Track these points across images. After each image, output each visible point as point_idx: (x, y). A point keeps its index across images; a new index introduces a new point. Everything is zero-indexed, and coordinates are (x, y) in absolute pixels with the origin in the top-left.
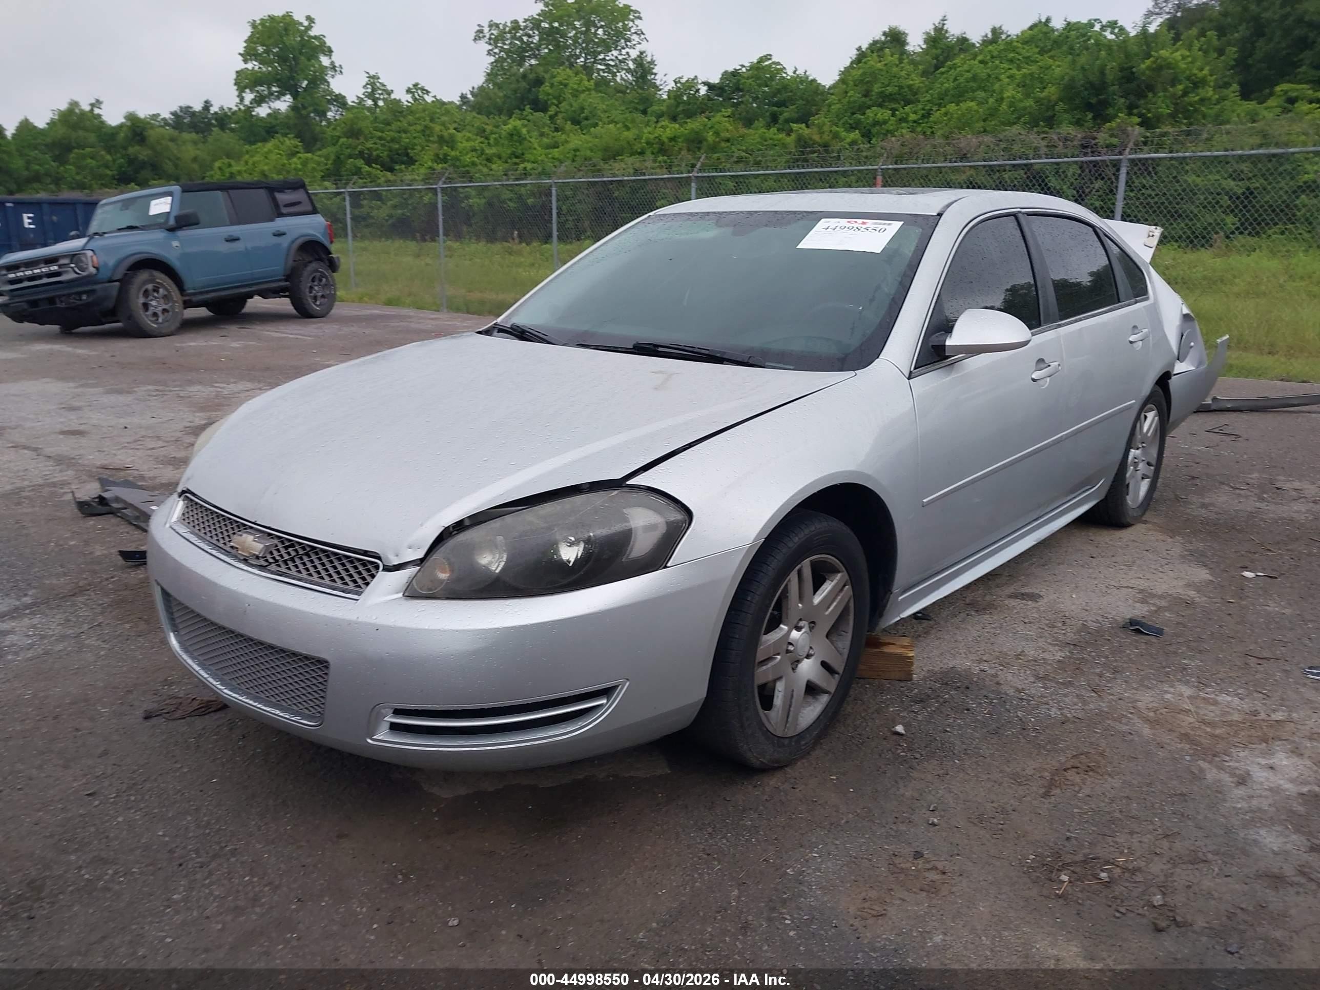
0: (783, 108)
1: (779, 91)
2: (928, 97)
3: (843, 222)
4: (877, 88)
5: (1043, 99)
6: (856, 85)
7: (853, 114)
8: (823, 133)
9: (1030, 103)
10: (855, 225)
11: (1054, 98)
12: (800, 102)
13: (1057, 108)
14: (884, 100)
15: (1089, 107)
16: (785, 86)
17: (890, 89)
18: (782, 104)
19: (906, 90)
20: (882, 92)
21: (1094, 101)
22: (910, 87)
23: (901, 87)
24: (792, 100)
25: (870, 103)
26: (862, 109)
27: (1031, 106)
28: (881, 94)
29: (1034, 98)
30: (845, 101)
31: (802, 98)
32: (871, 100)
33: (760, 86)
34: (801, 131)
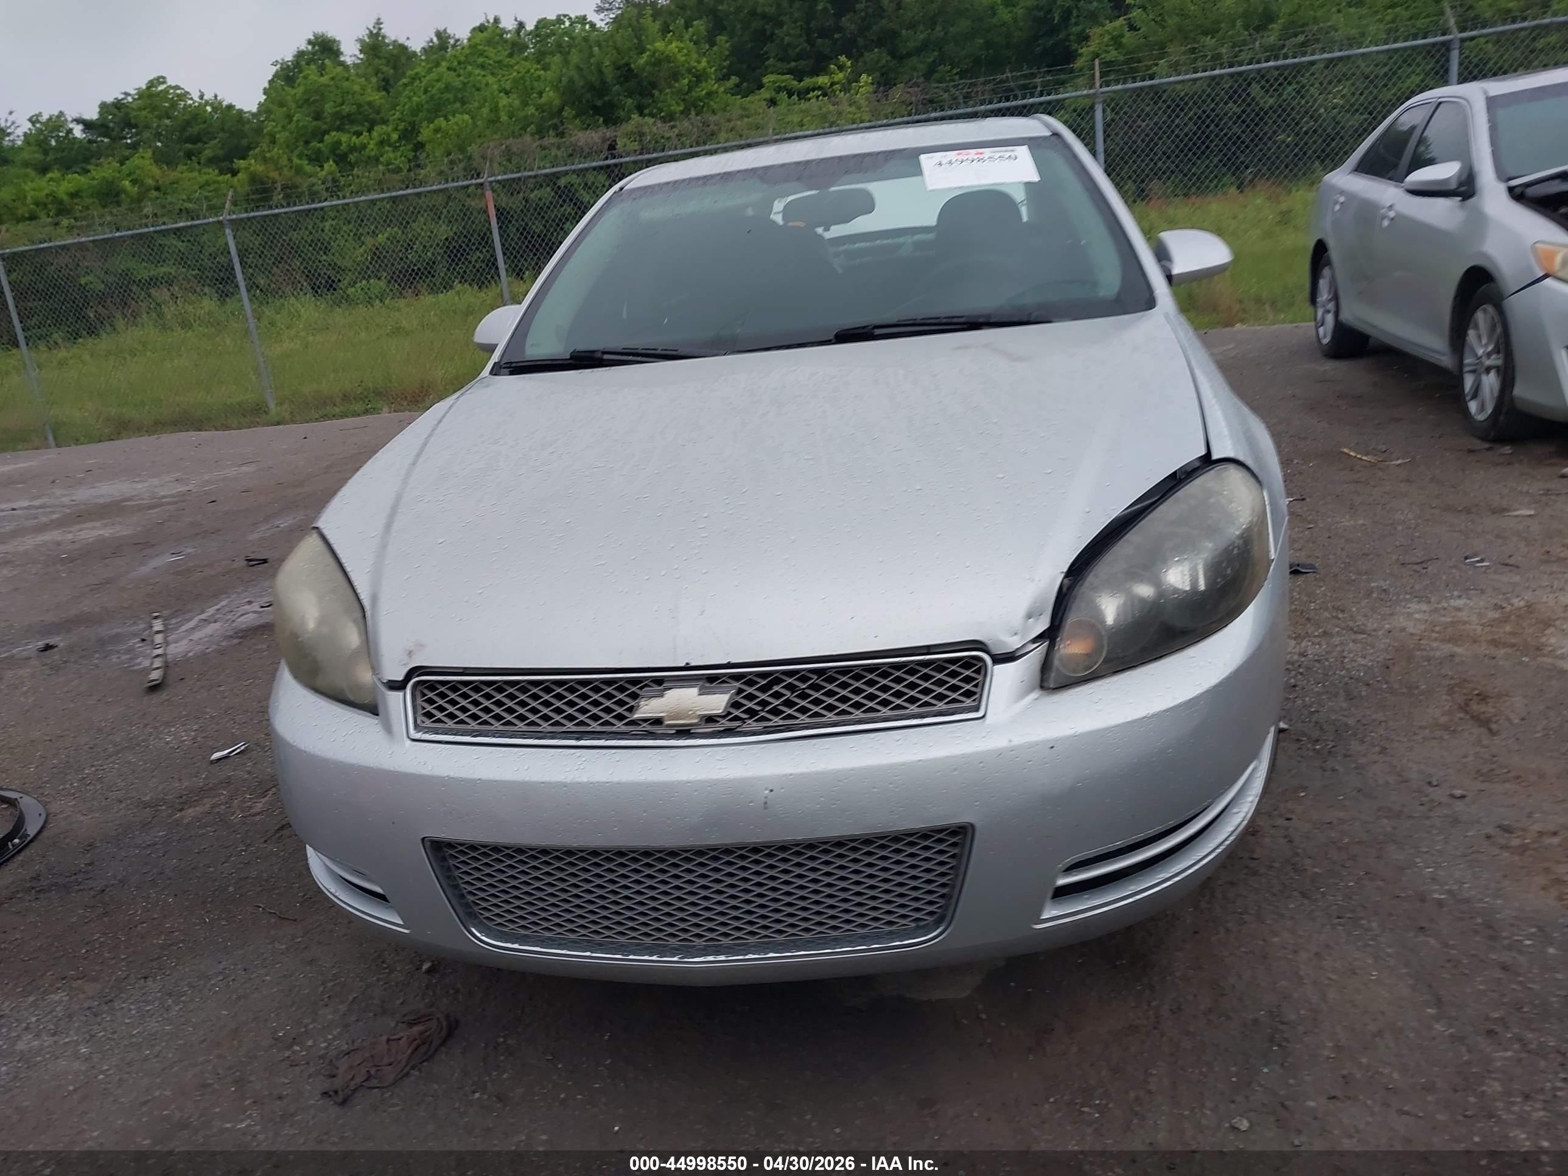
0: (199, 145)
1: (188, 123)
2: (398, 115)
3: (952, 155)
4: (329, 108)
5: (544, 105)
6: (300, 107)
7: (307, 143)
8: (282, 168)
9: (531, 110)
10: (970, 157)
11: (557, 102)
12: (221, 135)
13: (565, 114)
14: (343, 121)
15: (597, 110)
16: (195, 115)
17: (346, 109)
18: (196, 139)
19: (367, 107)
20: (337, 112)
21: (599, 103)
22: (370, 104)
23: (359, 106)
24: (208, 133)
25: (324, 127)
26: (320, 135)
27: (533, 115)
28: (337, 115)
29: (534, 105)
30: (292, 126)
31: (223, 130)
32: (326, 123)
33: (160, 118)
34: (252, 169)
